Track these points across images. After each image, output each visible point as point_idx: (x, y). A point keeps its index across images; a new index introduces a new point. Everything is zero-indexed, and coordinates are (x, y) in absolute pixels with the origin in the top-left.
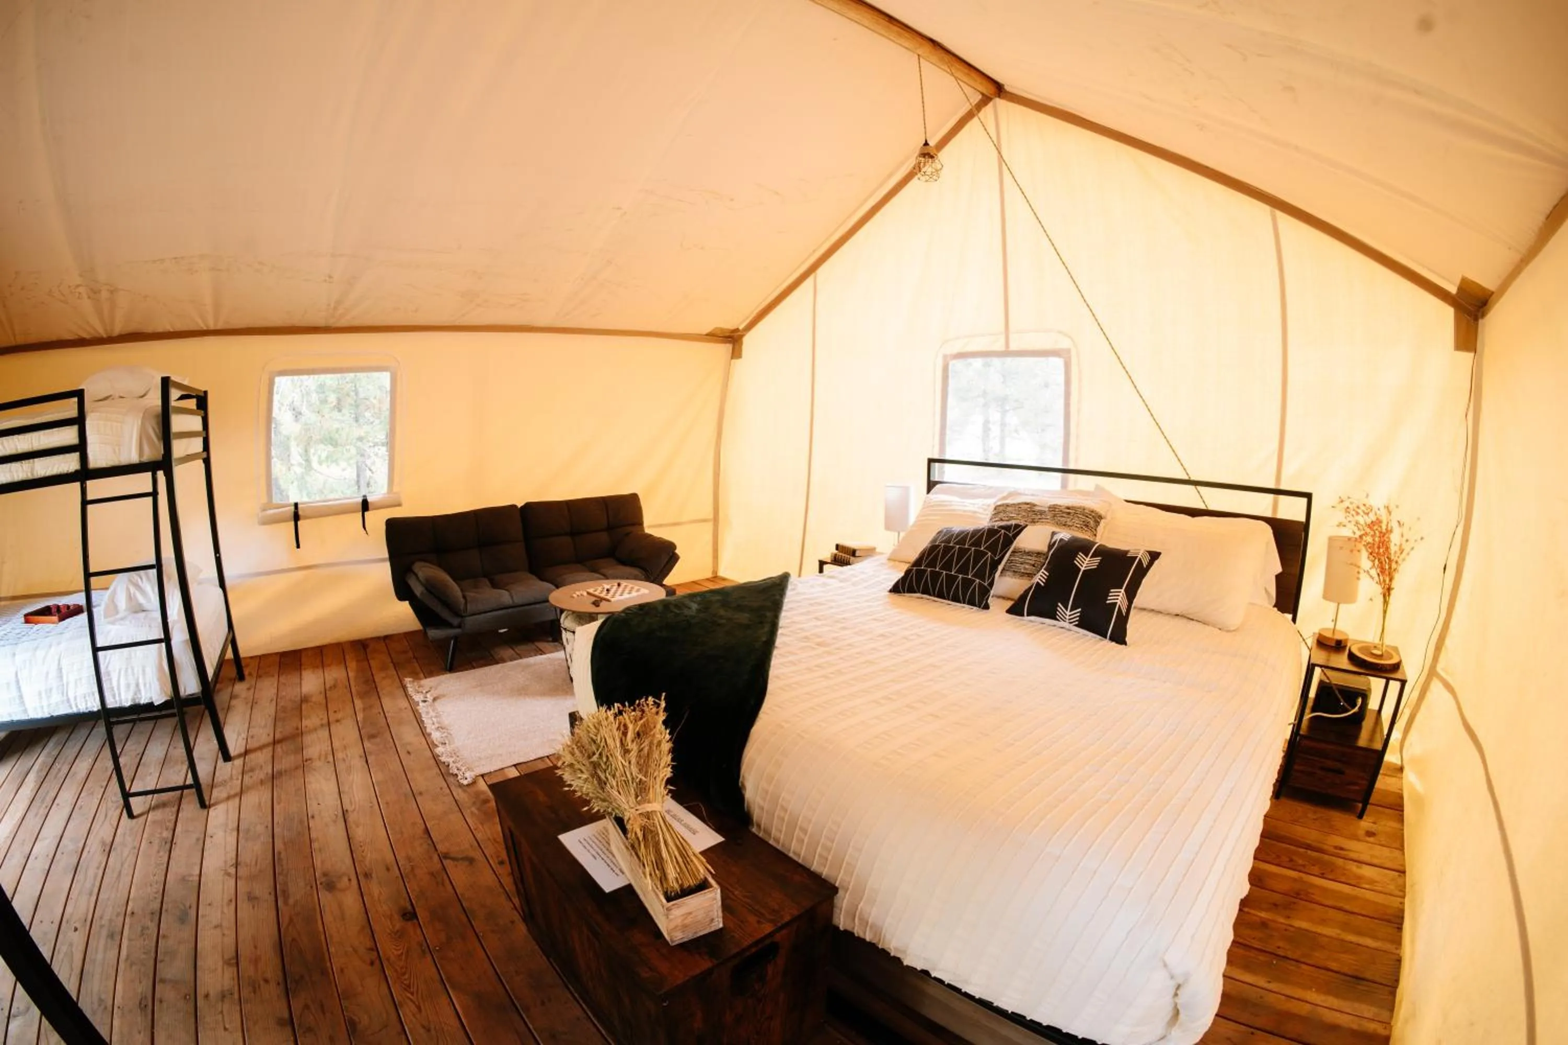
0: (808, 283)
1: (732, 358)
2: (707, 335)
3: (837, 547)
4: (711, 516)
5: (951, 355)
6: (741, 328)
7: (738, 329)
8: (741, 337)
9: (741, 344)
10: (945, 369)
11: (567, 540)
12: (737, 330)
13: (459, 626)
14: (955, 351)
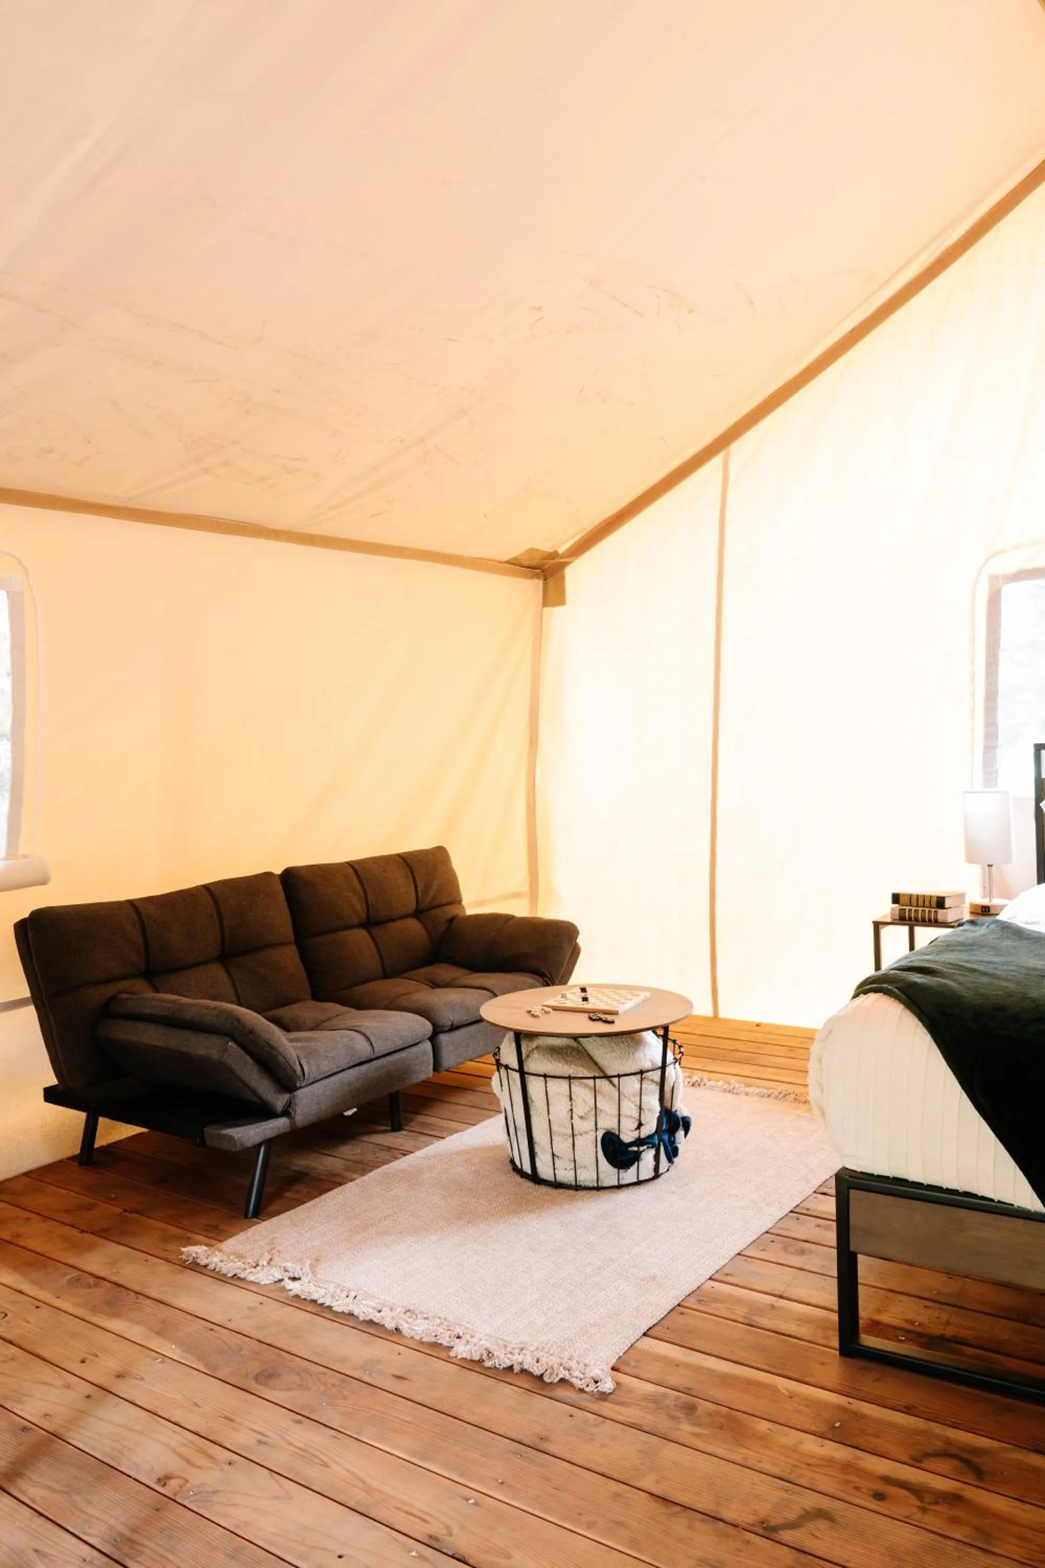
0: (714, 466)
1: (545, 604)
2: (507, 562)
3: (896, 898)
4: (525, 888)
5: (1003, 576)
6: (561, 550)
7: (556, 552)
8: (563, 566)
9: (563, 579)
10: (994, 601)
11: (361, 935)
12: (554, 555)
13: (286, 1113)
14: (1012, 568)
